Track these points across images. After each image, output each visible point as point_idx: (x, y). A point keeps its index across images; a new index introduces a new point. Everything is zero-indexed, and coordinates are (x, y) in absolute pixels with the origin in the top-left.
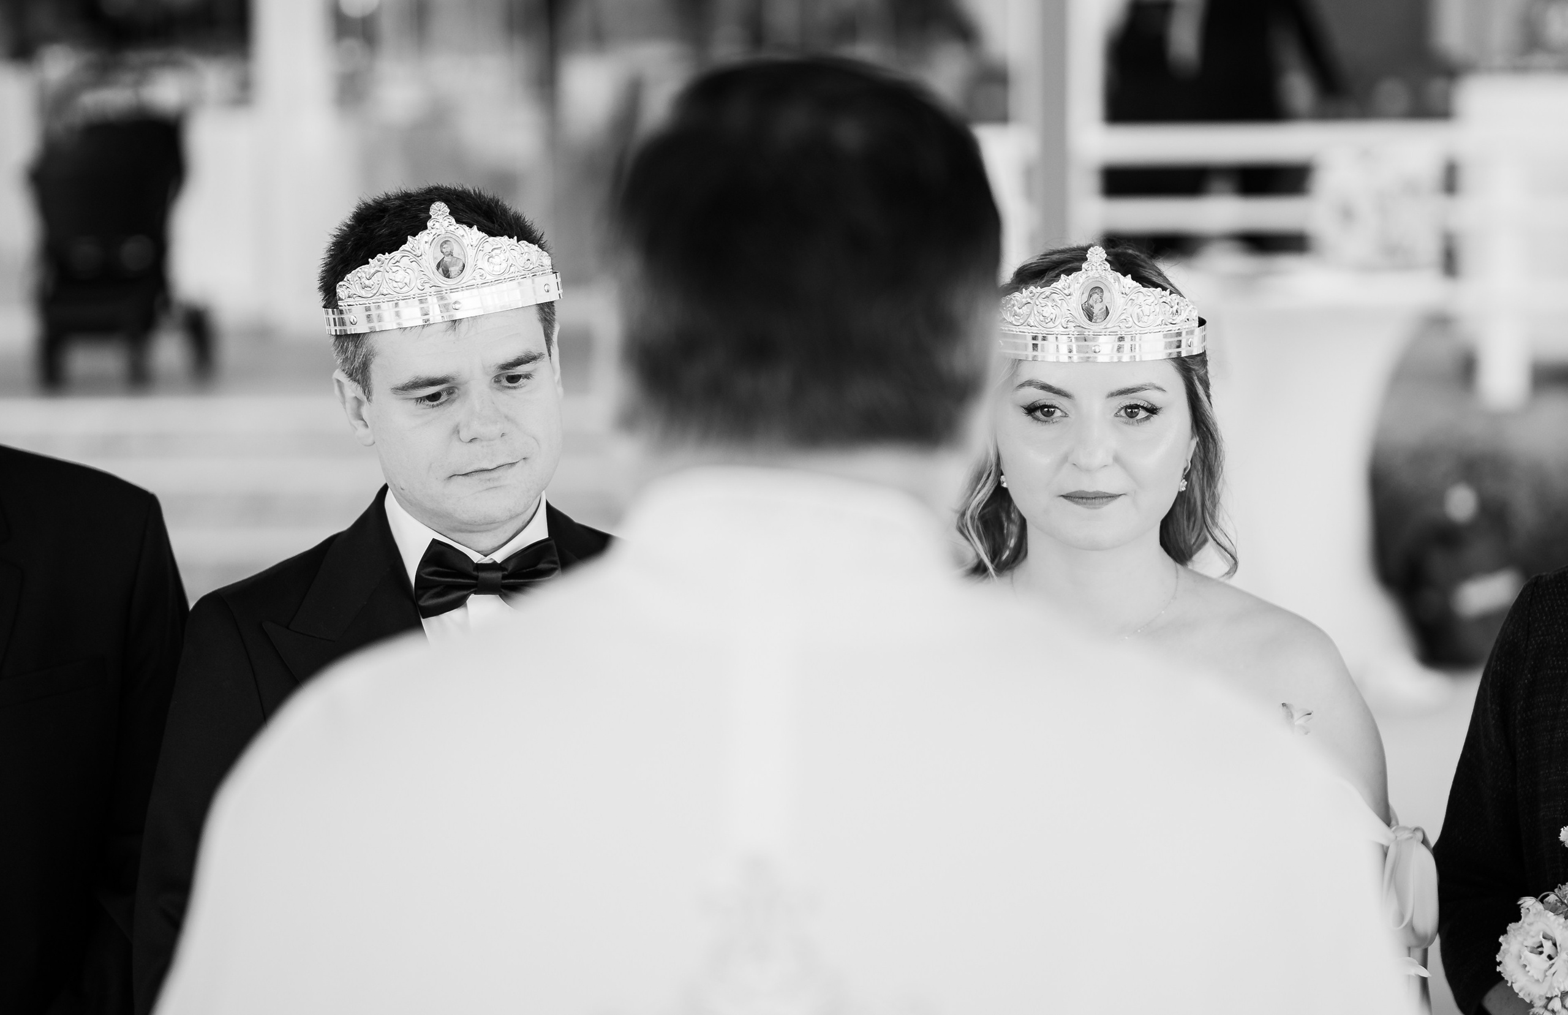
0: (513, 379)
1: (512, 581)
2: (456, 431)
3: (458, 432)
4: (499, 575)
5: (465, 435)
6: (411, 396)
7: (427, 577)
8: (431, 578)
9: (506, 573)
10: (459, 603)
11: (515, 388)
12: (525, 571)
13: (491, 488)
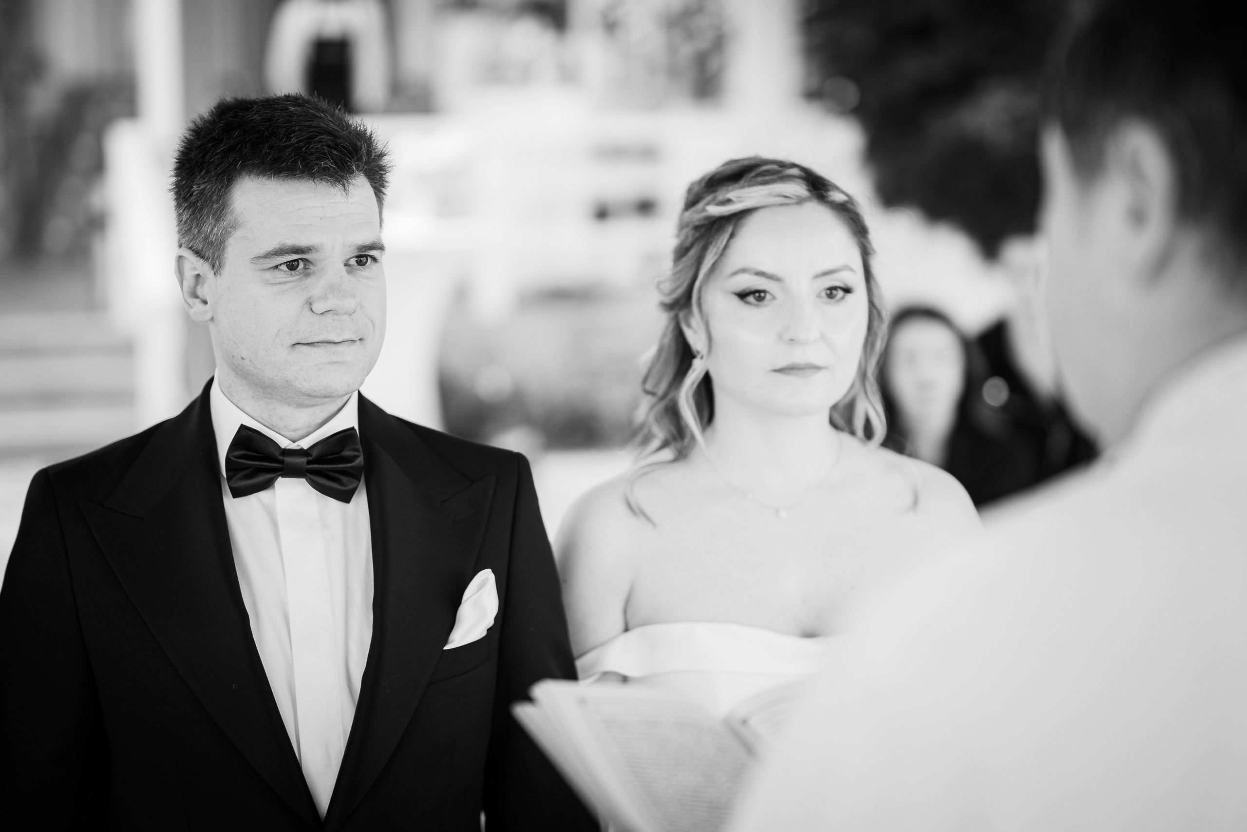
0: (361, 263)
2: (309, 303)
3: (311, 304)
4: (303, 460)
5: (319, 307)
7: (235, 460)
8: (240, 461)
9: (310, 458)
11: (363, 270)
12: (329, 457)
13: (335, 362)
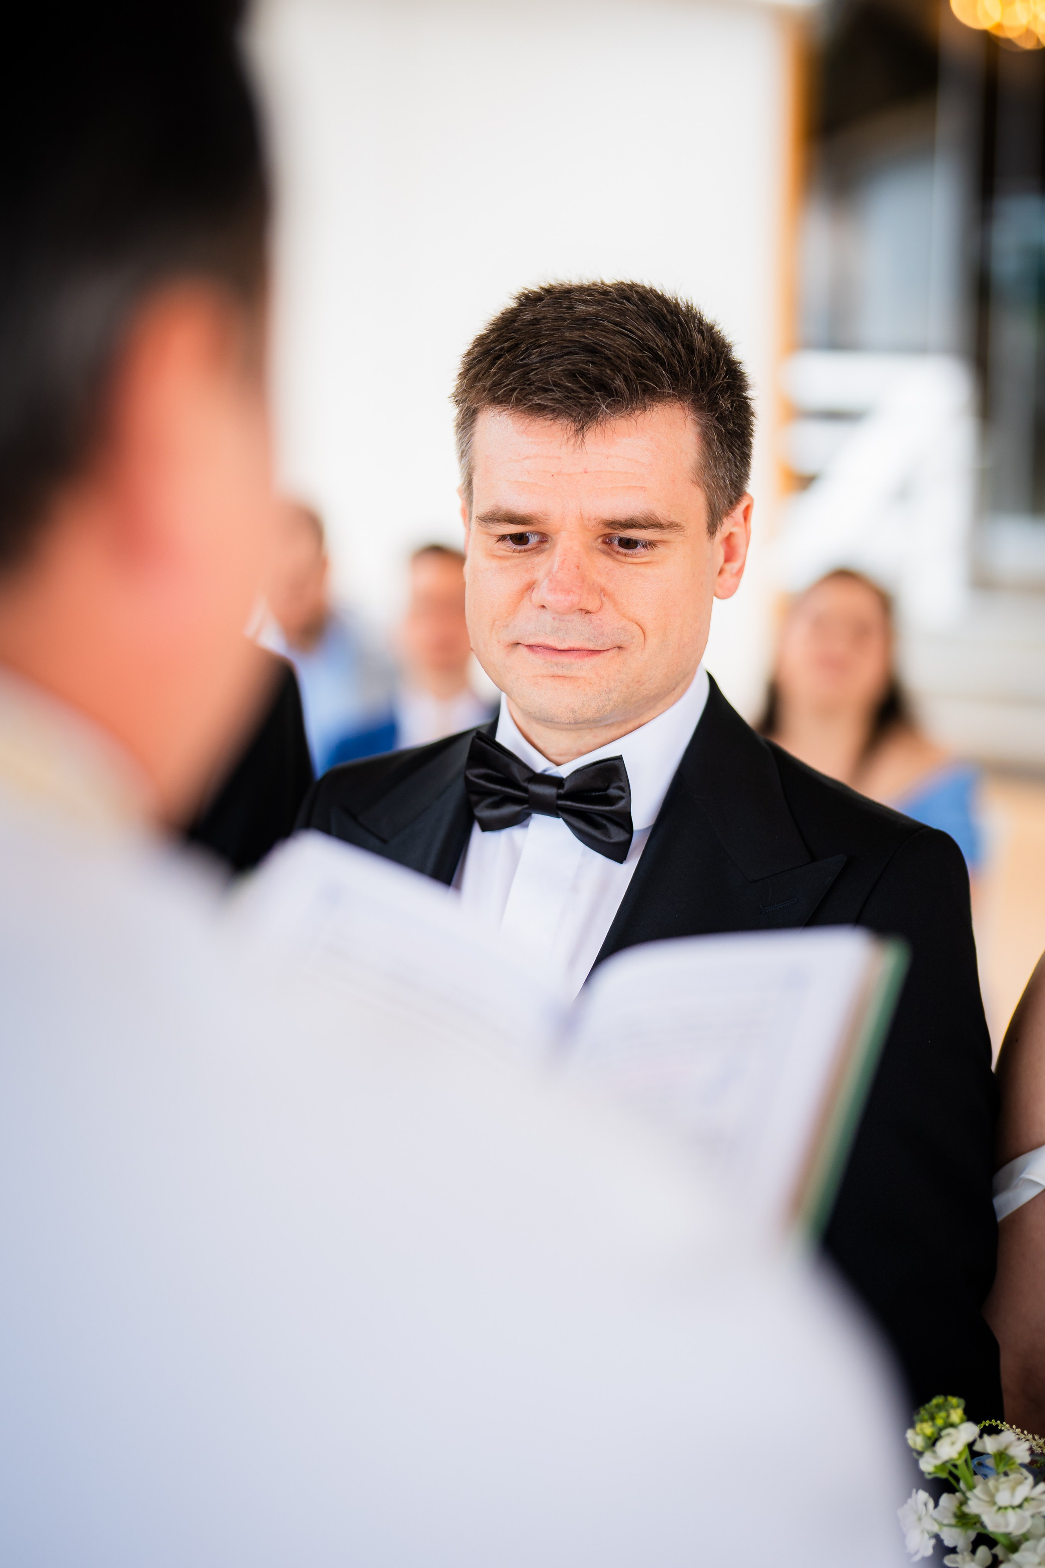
0: (628, 544)
1: (569, 803)
2: (531, 588)
4: (555, 791)
6: (491, 532)
7: (474, 780)
8: (478, 781)
9: (561, 791)
10: (517, 820)
11: (626, 555)
12: (589, 794)
13: (559, 676)
